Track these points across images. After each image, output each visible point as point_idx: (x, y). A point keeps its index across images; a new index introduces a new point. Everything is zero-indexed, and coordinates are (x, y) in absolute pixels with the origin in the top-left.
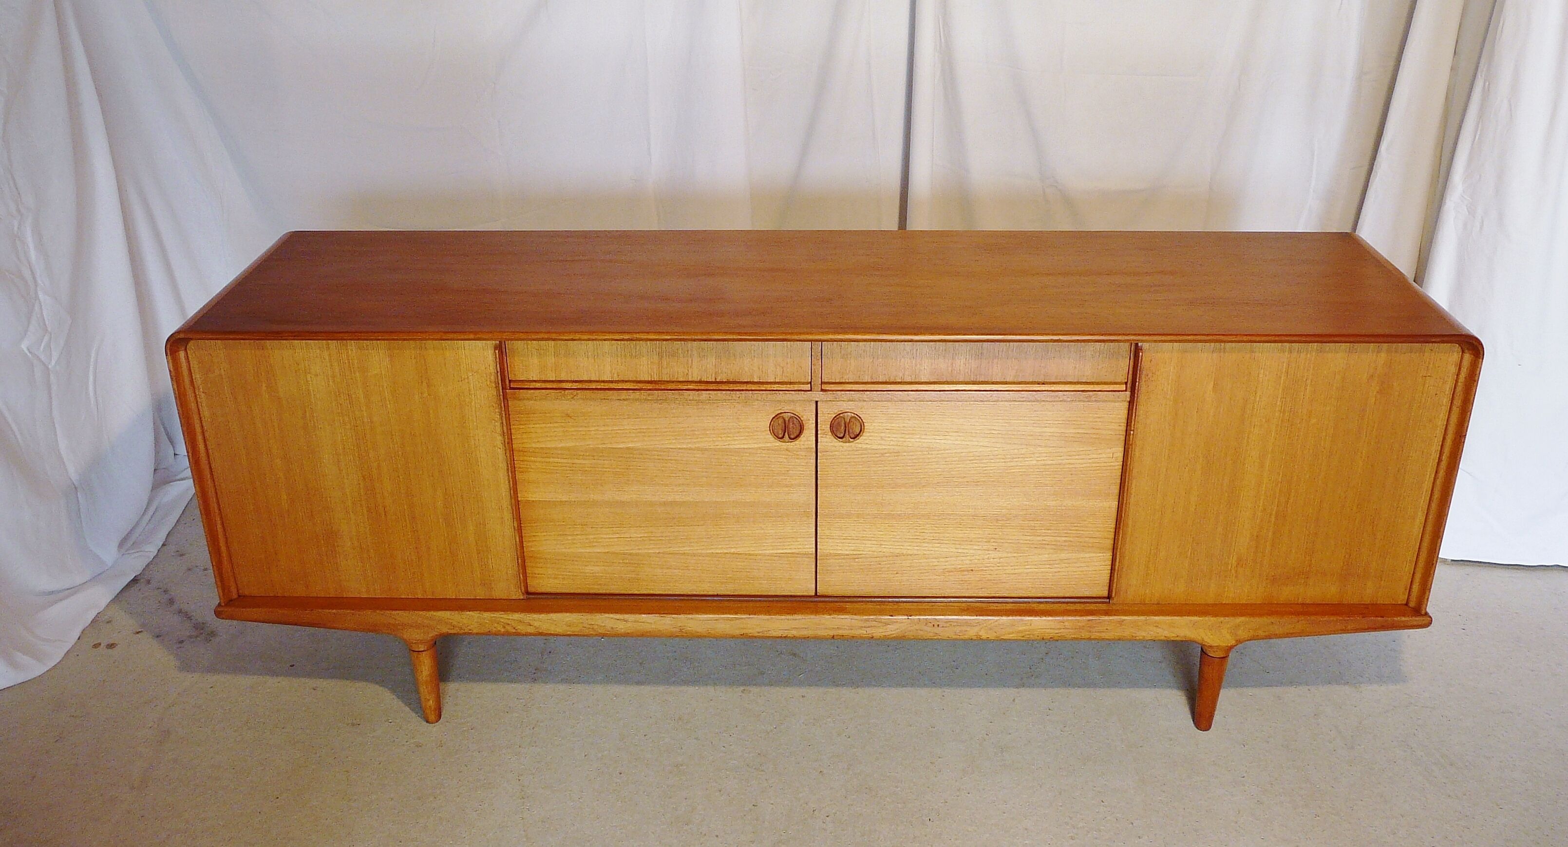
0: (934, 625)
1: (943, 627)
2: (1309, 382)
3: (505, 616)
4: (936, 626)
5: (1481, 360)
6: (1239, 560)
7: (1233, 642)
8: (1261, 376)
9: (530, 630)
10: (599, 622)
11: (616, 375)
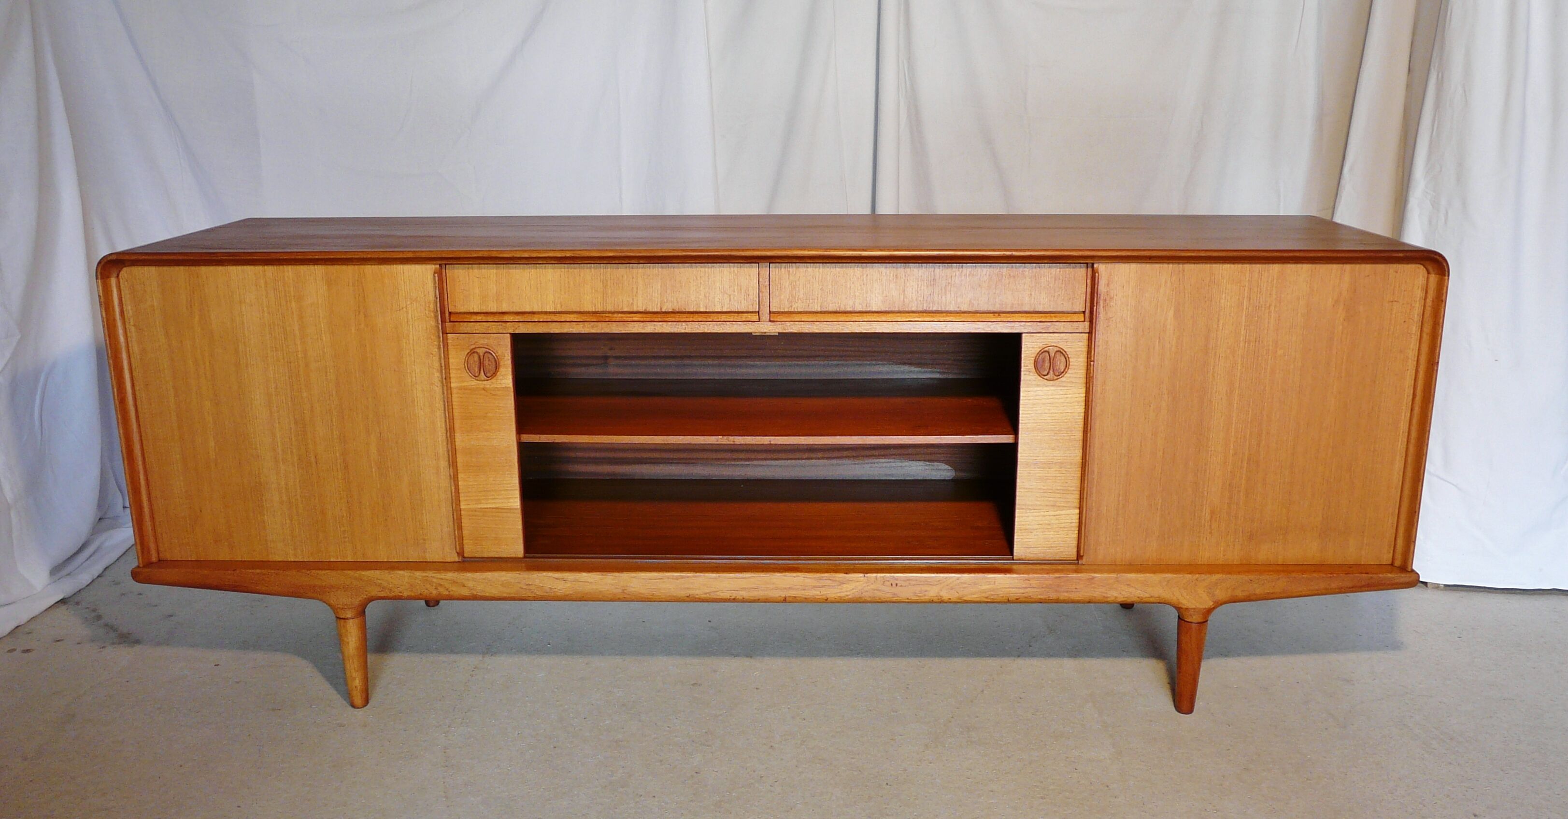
0: (892, 585)
1: (901, 586)
2: (1272, 308)
3: (438, 575)
4: (894, 585)
5: (1446, 277)
6: (1212, 513)
7: (1210, 604)
8: (1223, 301)
9: (465, 592)
10: (537, 582)
11: (559, 305)
